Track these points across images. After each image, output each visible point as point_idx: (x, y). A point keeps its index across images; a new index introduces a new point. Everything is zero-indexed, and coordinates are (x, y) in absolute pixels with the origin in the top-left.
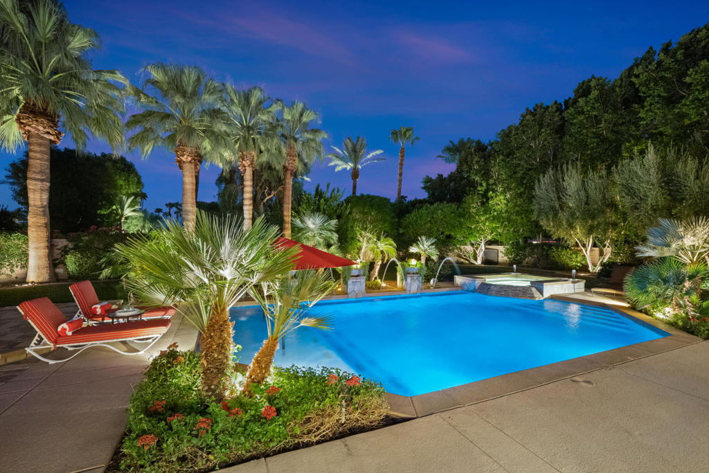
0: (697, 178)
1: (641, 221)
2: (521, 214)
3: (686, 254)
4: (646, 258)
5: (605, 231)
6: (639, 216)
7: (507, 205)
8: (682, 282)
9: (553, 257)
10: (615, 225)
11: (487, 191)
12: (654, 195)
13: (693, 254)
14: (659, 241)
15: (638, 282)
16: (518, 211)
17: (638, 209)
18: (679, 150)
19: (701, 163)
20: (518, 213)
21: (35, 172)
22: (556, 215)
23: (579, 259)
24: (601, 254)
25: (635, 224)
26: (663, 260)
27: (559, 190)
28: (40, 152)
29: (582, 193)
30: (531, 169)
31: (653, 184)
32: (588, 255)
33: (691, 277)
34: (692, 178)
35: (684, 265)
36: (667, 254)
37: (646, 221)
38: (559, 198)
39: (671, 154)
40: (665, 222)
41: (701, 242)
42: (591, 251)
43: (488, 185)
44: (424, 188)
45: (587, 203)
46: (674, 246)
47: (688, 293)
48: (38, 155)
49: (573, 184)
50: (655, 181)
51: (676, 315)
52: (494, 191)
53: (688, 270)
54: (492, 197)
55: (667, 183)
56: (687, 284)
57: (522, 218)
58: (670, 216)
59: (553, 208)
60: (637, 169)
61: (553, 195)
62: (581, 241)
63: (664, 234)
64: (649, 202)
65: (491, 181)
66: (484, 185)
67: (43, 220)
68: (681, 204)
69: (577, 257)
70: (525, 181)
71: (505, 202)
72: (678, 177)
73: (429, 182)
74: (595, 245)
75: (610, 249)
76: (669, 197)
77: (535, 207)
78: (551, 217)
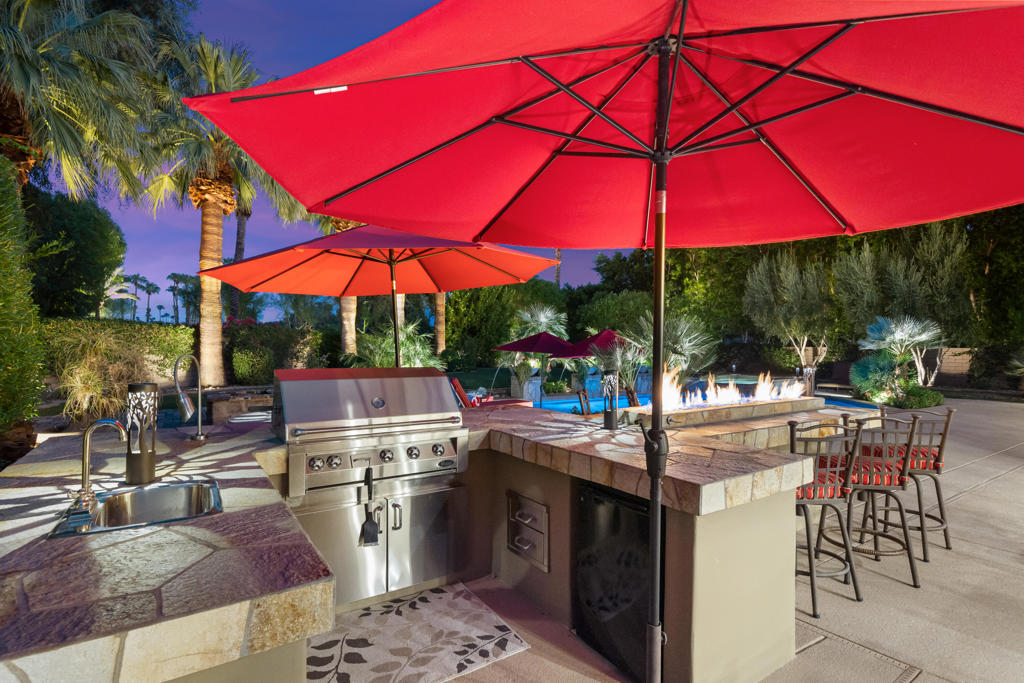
0: (906, 277)
1: (858, 318)
2: (724, 307)
3: (897, 347)
4: (867, 350)
5: (822, 327)
6: (855, 313)
7: (706, 295)
8: (893, 369)
9: (765, 358)
10: (830, 322)
11: (681, 277)
12: (870, 294)
13: (901, 346)
14: (877, 336)
15: (862, 371)
16: (719, 304)
17: (854, 305)
18: (891, 246)
19: (908, 261)
20: (719, 306)
21: (212, 250)
22: (771, 310)
23: (793, 360)
24: (815, 354)
25: (852, 321)
26: (879, 352)
27: (774, 280)
28: (217, 225)
29: (800, 287)
30: (740, 255)
31: (868, 282)
32: (802, 355)
33: (900, 365)
34: (902, 276)
35: (895, 356)
36: (883, 347)
37: (862, 318)
38: (774, 291)
39: (885, 251)
40: (880, 319)
41: (907, 336)
42: (805, 350)
43: (683, 269)
44: (598, 269)
45: (804, 298)
46: (888, 340)
47: (898, 377)
48: (215, 229)
49: (791, 277)
50: (870, 279)
51: (889, 398)
52: (690, 277)
53: (898, 360)
54: (688, 285)
55: (881, 280)
56: (897, 372)
57: (726, 313)
58: (884, 314)
59: (767, 302)
60: (854, 264)
61: (767, 288)
62: (796, 340)
63: (880, 330)
64: (865, 298)
65: (688, 265)
66: (678, 269)
67: (218, 309)
68: (893, 301)
69: (790, 357)
70: (733, 268)
71: (705, 291)
72: (890, 275)
73: (603, 261)
74: (809, 344)
75: (825, 349)
76: (882, 295)
77: (746, 300)
78: (766, 311)
